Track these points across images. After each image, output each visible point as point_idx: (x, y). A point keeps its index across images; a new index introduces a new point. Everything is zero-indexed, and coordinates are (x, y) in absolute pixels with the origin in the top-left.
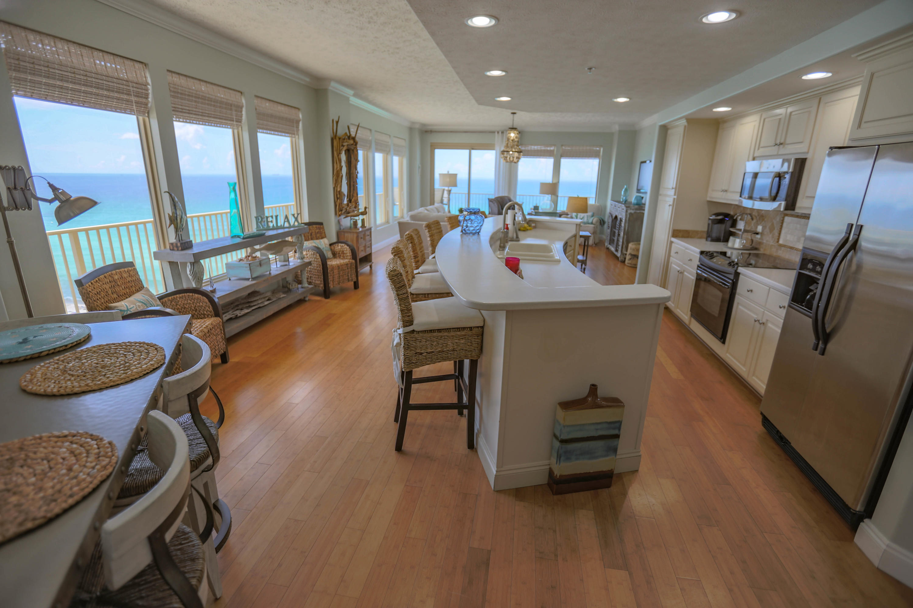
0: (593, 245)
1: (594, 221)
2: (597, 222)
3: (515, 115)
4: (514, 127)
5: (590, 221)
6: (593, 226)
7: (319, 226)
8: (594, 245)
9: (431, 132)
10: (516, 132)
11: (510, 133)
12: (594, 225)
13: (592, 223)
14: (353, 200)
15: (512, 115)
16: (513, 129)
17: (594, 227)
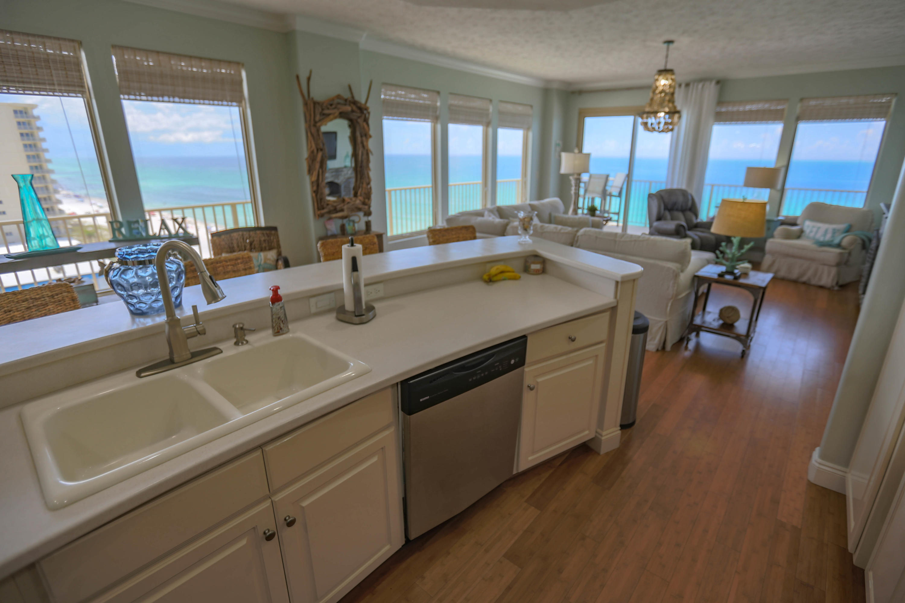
0: (833, 287)
1: (845, 242)
2: (852, 243)
3: (672, 46)
4: (669, 67)
5: (837, 241)
6: (838, 251)
7: (268, 232)
8: (836, 288)
9: (581, 92)
10: (669, 76)
11: (657, 80)
12: (844, 248)
13: (839, 246)
14: (359, 194)
15: (665, 45)
16: (665, 72)
17: (841, 254)
